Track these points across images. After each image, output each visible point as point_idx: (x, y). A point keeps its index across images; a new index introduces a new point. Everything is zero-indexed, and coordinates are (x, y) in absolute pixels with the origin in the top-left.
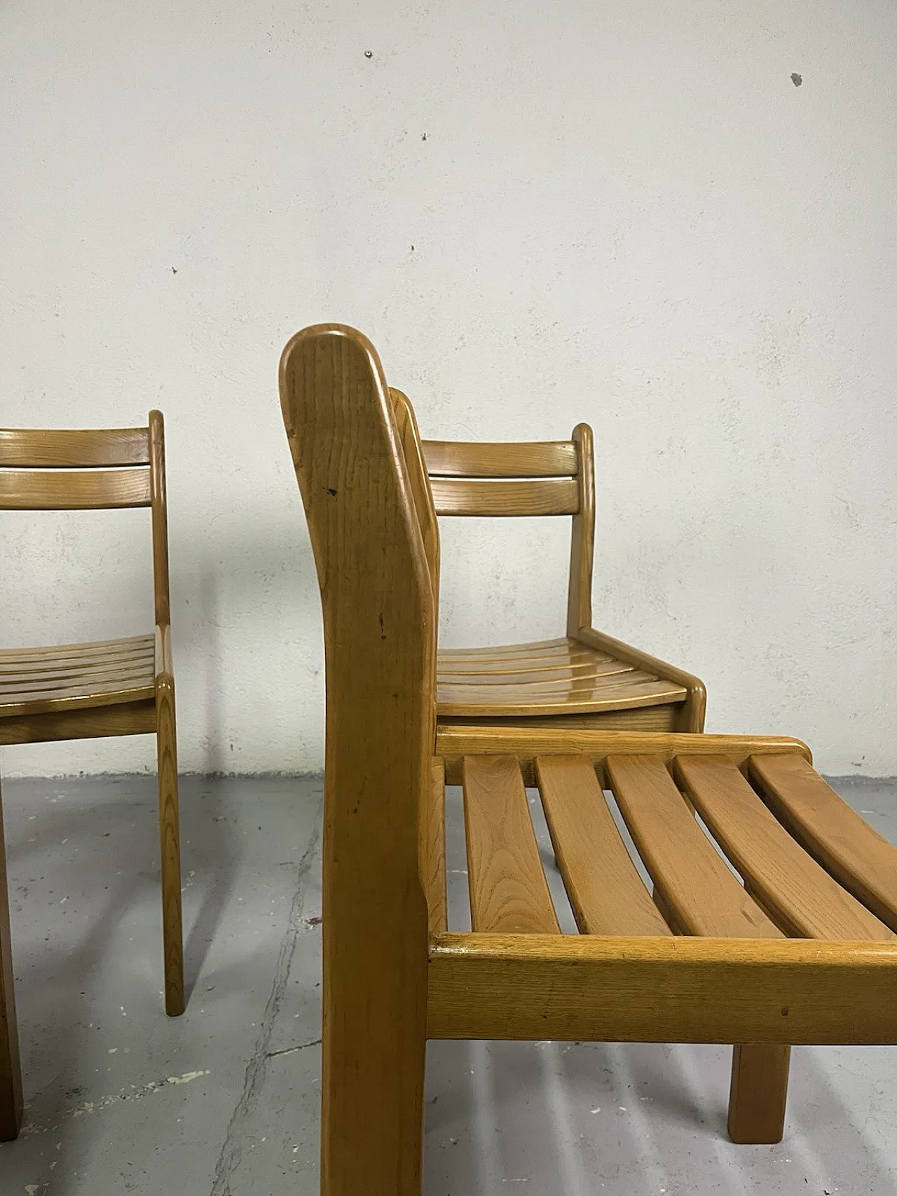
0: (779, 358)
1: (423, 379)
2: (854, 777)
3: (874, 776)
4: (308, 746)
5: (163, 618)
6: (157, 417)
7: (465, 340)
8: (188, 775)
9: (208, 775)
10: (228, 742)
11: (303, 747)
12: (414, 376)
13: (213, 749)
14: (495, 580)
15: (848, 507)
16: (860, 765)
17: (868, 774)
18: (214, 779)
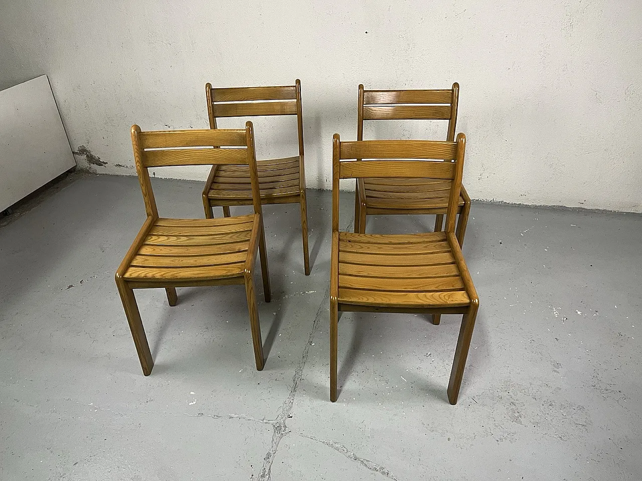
2: (579, 208)
3: (588, 208)
5: (302, 153)
6: (298, 81)
9: (319, 189)
10: (325, 179)
13: (320, 180)
16: (582, 203)
17: (586, 207)
18: (320, 191)
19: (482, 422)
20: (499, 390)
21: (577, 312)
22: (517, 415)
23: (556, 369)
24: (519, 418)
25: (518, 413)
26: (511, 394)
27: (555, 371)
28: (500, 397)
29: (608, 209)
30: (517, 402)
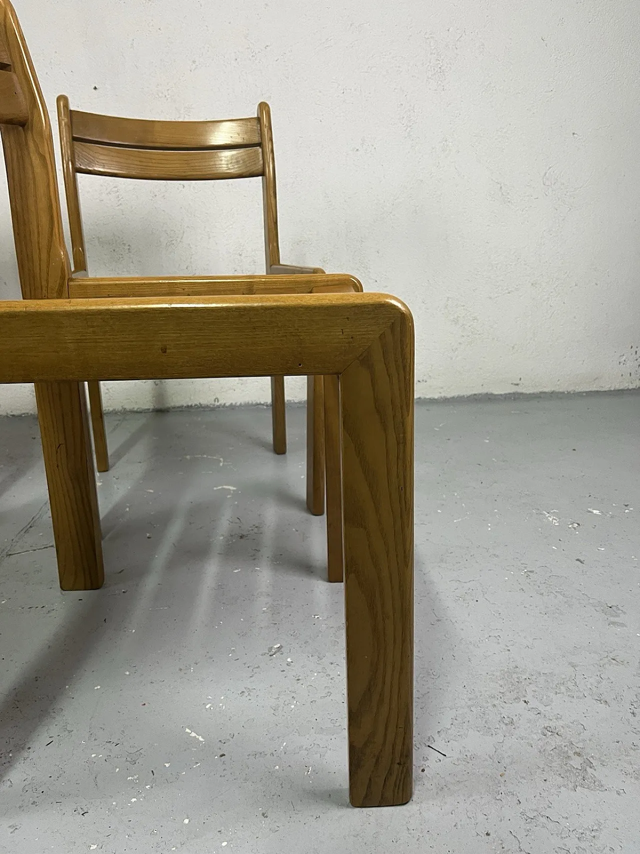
0: (442, 68)
1: (168, 96)
2: (514, 393)
3: (528, 392)
4: (111, 390)
7: (197, 63)
8: (23, 416)
11: (107, 391)
12: (160, 95)
14: (239, 257)
15: (501, 187)
16: (517, 385)
17: (524, 391)
19: (481, 818)
20: (496, 702)
21: (592, 512)
22: (576, 762)
23: (612, 619)
24: (588, 769)
25: (579, 754)
26: (533, 703)
27: (614, 623)
28: (507, 721)
29: (557, 389)
30: (561, 723)
